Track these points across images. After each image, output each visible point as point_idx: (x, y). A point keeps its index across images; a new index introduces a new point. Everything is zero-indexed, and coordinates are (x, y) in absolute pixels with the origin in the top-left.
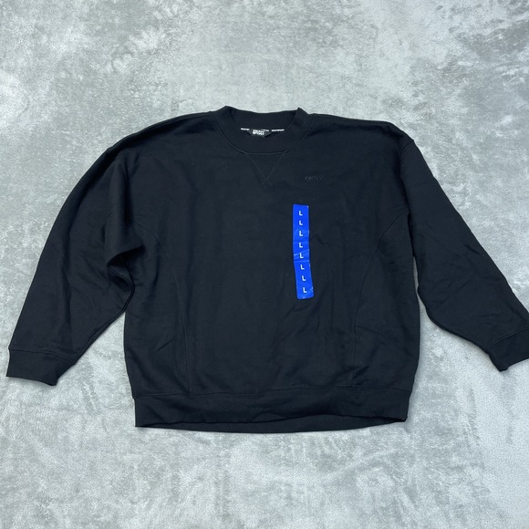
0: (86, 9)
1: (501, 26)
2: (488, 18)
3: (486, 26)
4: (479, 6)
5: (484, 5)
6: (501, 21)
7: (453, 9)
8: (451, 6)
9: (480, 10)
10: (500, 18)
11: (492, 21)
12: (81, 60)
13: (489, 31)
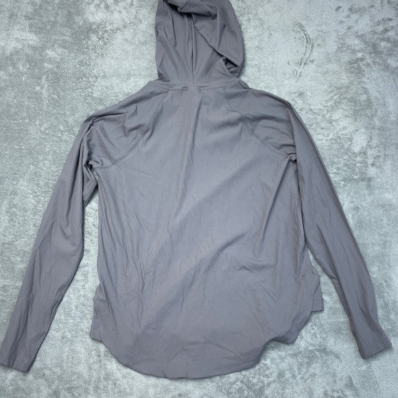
0: (30, 9)
1: (391, 24)
2: (379, 17)
3: (378, 24)
4: (372, 6)
5: (376, 5)
6: (390, 20)
7: (350, 9)
8: (349, 6)
9: (373, 10)
10: (390, 17)
11: (383, 20)
12: (27, 56)
13: (381, 28)
